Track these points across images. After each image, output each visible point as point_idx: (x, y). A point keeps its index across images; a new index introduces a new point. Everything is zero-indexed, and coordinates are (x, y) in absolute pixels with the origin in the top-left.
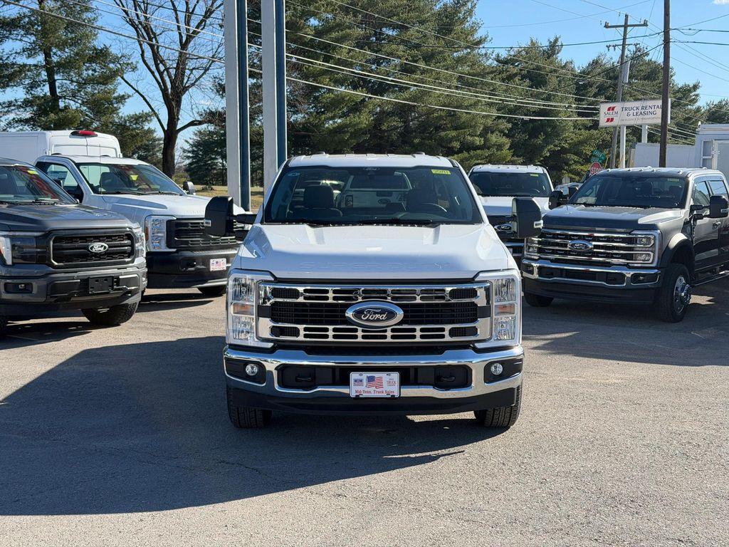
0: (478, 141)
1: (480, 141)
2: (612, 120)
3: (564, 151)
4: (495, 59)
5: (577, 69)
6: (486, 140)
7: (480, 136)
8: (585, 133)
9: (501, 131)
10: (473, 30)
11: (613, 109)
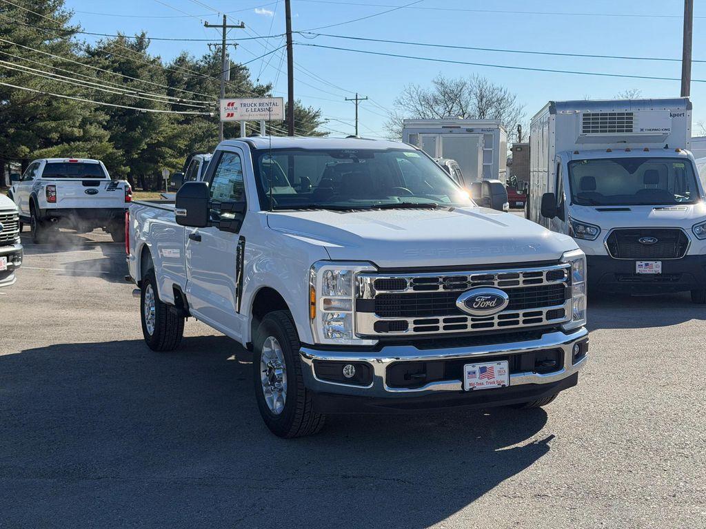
0: (77, 132)
1: (80, 132)
2: (232, 115)
3: (159, 144)
4: (85, 51)
5: (164, 65)
6: (85, 132)
7: (80, 127)
8: (179, 128)
9: (100, 123)
10: (64, 19)
11: (233, 104)
